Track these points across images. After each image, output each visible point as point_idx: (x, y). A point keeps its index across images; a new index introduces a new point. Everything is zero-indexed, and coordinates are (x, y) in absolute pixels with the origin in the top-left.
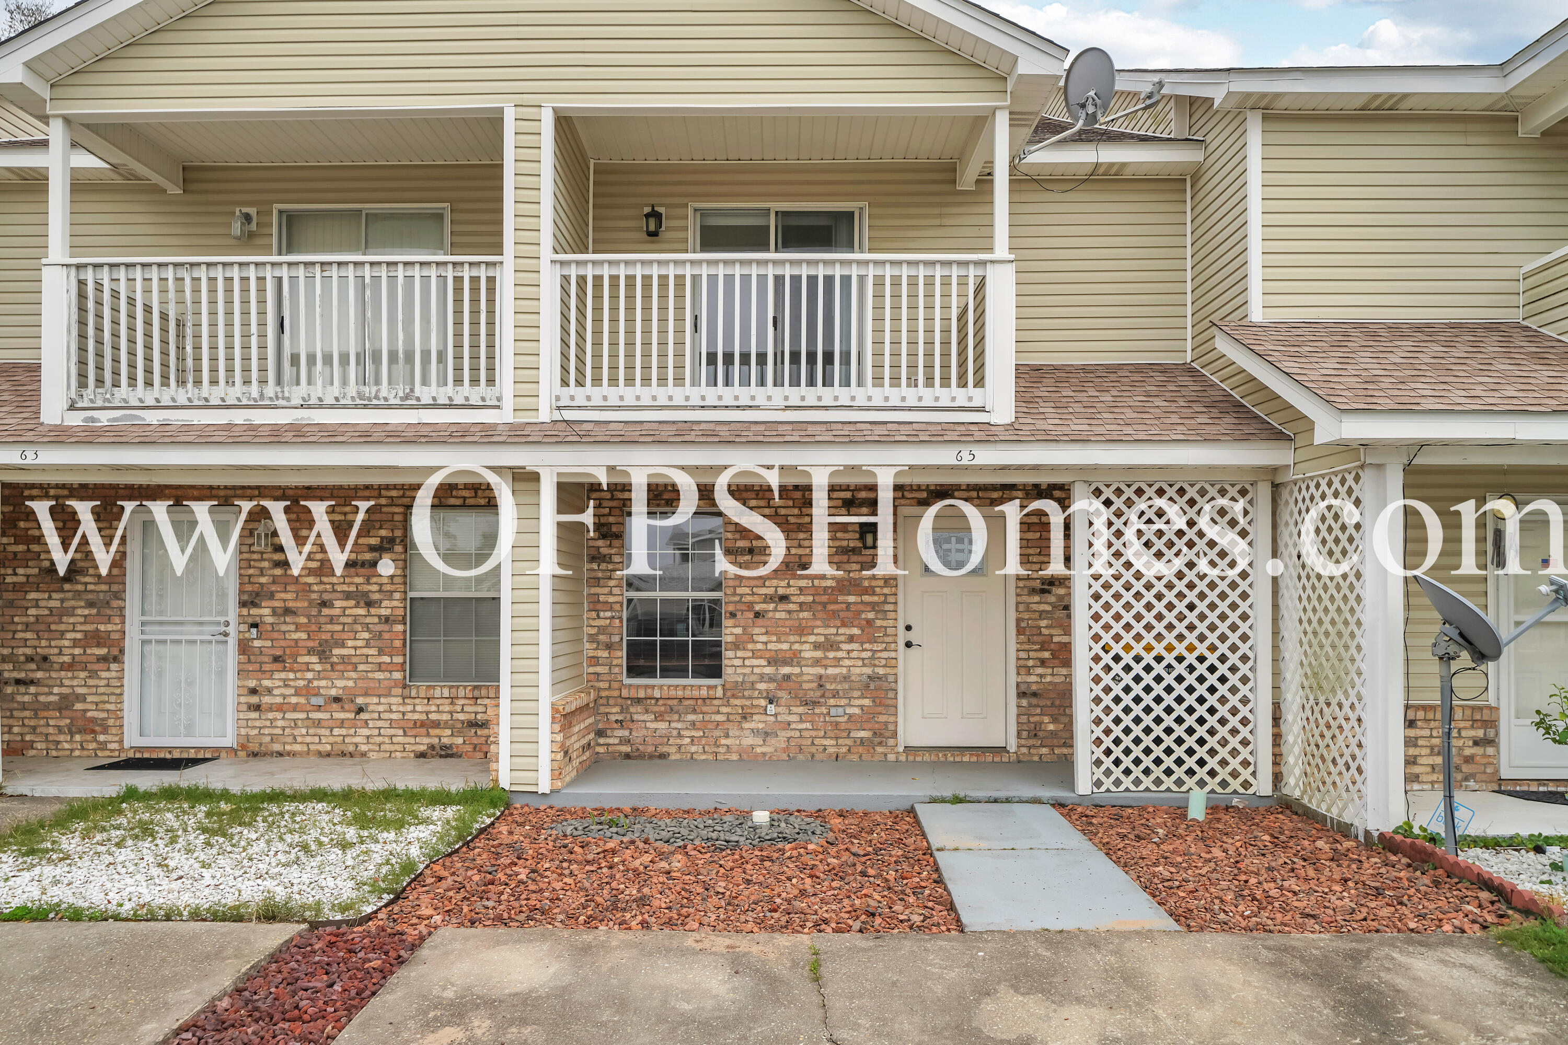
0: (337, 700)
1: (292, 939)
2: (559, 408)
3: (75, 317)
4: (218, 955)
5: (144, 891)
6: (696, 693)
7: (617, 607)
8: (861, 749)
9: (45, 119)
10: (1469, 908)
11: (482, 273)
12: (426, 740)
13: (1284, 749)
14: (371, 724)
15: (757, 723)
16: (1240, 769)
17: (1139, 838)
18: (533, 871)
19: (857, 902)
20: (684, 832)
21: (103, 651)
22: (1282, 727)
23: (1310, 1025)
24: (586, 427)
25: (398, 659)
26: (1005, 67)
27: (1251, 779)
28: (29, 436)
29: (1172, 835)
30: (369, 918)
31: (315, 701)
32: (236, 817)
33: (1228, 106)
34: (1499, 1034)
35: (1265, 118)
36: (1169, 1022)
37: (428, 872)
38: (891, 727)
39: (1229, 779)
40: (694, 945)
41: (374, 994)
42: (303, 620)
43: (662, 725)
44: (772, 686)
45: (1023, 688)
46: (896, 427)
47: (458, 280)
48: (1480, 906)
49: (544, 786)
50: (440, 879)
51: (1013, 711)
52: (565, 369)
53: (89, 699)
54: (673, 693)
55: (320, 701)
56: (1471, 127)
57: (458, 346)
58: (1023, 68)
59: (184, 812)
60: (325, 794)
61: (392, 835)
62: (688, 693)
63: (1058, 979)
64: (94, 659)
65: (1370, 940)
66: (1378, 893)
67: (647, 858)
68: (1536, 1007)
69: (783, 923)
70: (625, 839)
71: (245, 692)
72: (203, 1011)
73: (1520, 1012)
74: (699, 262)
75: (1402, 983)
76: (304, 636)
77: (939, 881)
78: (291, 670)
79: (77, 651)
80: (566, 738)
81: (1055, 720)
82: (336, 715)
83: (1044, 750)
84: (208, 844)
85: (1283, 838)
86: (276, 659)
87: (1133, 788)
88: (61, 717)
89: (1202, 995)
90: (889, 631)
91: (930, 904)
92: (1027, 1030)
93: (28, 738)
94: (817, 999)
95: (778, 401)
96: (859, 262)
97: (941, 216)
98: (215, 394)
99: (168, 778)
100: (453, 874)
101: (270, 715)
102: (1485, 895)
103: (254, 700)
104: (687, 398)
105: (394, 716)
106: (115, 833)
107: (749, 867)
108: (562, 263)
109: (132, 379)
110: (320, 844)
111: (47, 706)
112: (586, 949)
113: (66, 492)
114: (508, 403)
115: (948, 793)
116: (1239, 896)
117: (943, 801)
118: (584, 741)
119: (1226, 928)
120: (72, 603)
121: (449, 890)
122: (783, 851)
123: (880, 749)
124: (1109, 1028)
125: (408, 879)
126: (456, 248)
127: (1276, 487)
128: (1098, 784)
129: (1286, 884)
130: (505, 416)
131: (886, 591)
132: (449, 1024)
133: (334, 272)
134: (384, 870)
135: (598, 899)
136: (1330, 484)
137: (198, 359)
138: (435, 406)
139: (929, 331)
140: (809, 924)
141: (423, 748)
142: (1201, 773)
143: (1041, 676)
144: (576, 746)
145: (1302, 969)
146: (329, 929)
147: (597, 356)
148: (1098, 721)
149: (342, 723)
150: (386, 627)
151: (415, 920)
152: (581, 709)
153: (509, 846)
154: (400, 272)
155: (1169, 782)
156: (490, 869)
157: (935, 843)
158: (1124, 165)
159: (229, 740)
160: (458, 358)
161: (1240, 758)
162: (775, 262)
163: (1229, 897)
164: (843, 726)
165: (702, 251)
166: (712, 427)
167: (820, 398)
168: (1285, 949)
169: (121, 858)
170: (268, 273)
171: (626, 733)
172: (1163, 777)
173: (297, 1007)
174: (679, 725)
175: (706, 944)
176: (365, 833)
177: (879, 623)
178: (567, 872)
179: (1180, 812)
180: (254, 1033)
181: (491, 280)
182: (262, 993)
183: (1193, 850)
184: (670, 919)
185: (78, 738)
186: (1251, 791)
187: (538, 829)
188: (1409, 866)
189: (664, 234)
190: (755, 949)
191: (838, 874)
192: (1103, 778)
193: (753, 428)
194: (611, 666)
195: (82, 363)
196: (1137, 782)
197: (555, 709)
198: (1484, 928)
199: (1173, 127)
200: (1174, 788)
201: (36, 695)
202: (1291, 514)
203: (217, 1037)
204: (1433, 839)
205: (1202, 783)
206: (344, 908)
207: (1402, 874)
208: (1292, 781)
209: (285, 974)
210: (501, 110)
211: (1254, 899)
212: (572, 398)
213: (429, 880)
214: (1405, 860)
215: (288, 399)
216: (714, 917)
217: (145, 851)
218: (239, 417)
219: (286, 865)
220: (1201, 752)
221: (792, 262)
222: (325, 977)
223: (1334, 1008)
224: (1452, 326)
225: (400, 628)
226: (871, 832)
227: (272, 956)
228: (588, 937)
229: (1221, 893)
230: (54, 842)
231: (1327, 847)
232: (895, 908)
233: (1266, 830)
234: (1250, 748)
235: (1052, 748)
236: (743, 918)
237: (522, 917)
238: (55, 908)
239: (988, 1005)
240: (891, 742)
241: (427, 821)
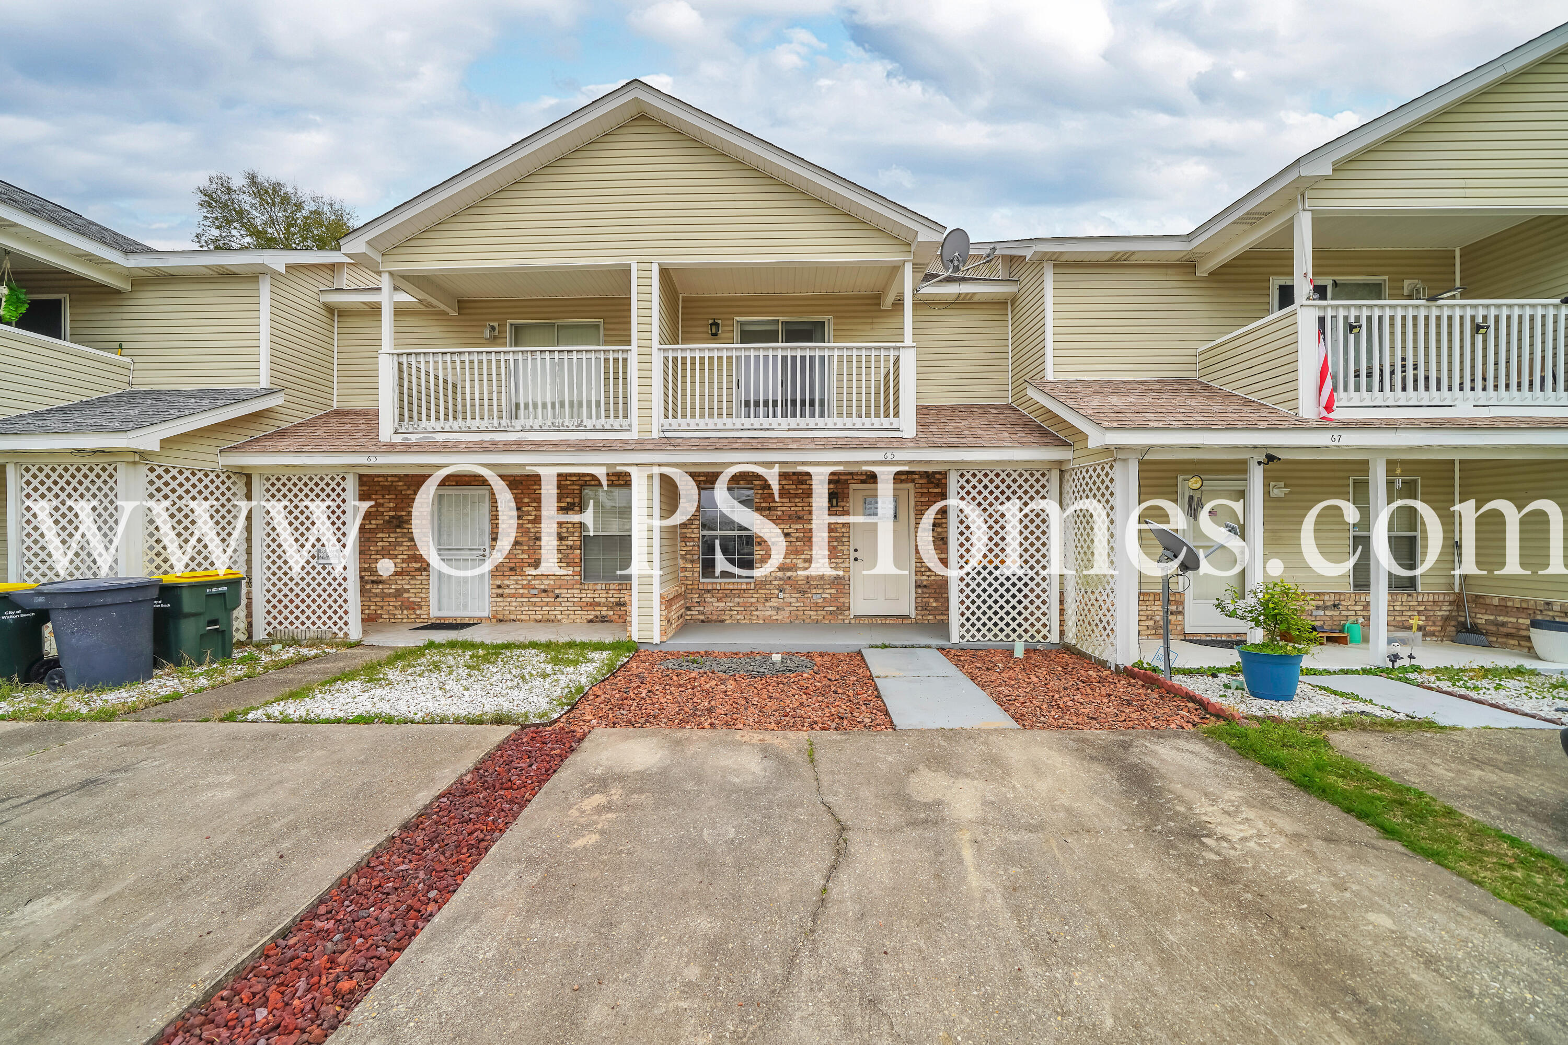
0: (545, 591)
1: (510, 736)
2: (663, 431)
3: (397, 382)
4: (467, 746)
5: (430, 705)
6: (740, 587)
7: (696, 540)
8: (830, 617)
9: (379, 273)
10: (1184, 713)
11: (620, 356)
12: (593, 613)
13: (1066, 617)
14: (563, 604)
15: (773, 603)
16: (1041, 628)
17: (988, 669)
18: (650, 691)
19: (833, 710)
20: (734, 666)
21: (418, 565)
22: (1065, 605)
23: (1105, 792)
24: (680, 441)
25: (578, 569)
26: (910, 238)
27: (1048, 634)
28: (372, 448)
29: (1007, 668)
30: (556, 721)
31: (533, 592)
32: (486, 659)
33: (1034, 260)
34: (1219, 797)
35: (1055, 266)
36: (1022, 790)
37: (591, 692)
38: (847, 605)
39: (1035, 634)
40: (741, 739)
41: (555, 771)
42: (526, 548)
43: (722, 604)
44: (781, 583)
45: (919, 583)
46: (850, 440)
47: (607, 360)
48: (1189, 712)
49: (657, 640)
50: (597, 696)
51: (913, 595)
52: (666, 409)
53: (411, 591)
54: (727, 587)
55: (535, 592)
56: (1169, 271)
57: (607, 397)
58: (920, 238)
59: (459, 655)
60: (537, 644)
61: (572, 670)
62: (735, 587)
63: (953, 761)
64: (413, 569)
65: (1130, 735)
66: (1129, 703)
67: (714, 683)
68: (1237, 779)
69: (791, 724)
70: (701, 671)
71: (495, 587)
72: (455, 783)
73: (1227, 782)
74: (740, 349)
75: (1154, 762)
76: (526, 556)
77: (879, 697)
78: (520, 575)
79: (404, 565)
80: (668, 613)
81: (936, 601)
82: (544, 600)
83: (931, 617)
84: (469, 675)
85: (1069, 669)
86: (512, 569)
87: (982, 639)
88: (396, 601)
89: (1039, 771)
90: (846, 552)
91: (874, 711)
92: (939, 796)
93: (379, 612)
94: (812, 775)
95: (785, 426)
96: (829, 348)
97: (872, 323)
98: (474, 425)
99: (451, 635)
100: (605, 693)
101: (509, 600)
102: (1191, 705)
103: (500, 591)
104: (734, 425)
105: (576, 600)
106: (419, 668)
107: (770, 688)
108: (664, 350)
109: (429, 416)
110: (531, 675)
111: (389, 595)
112: (679, 742)
113: (397, 479)
114: (635, 428)
115: (879, 643)
116: (1050, 706)
117: (877, 647)
118: (679, 613)
119: (1046, 726)
120: (401, 539)
121: (602, 703)
122: (789, 677)
123: (840, 617)
124: (987, 795)
125: (579, 697)
126: (606, 343)
127: (1062, 472)
128: (963, 637)
129: (1076, 698)
130: (634, 435)
131: (843, 530)
132: (598, 792)
133: (538, 356)
134: (566, 691)
135: (686, 709)
136: (1095, 470)
137: (464, 406)
138: (595, 430)
139: (868, 387)
140: (806, 725)
141: (591, 617)
142: (1020, 631)
143: (929, 576)
144: (675, 616)
145: (1094, 753)
146: (532, 729)
147: (684, 402)
148: (962, 602)
149: (547, 604)
150: (571, 552)
151: (582, 723)
152: (677, 597)
153: (637, 675)
154: (575, 356)
155: (1002, 636)
156: (626, 690)
157: (875, 674)
158: (974, 294)
159: (487, 613)
160: (607, 404)
161: (1041, 623)
162: (782, 348)
163: (1045, 706)
164: (820, 604)
165: (741, 342)
166: (748, 440)
167: (807, 424)
168: (1083, 741)
169: (420, 684)
170: (502, 357)
171: (702, 609)
172: (999, 633)
173: (510, 780)
174: (731, 604)
175: (747, 739)
176: (557, 668)
177: (840, 548)
178: (668, 692)
179: (1009, 653)
180: (484, 798)
181: (625, 360)
182: (491, 771)
183: (1020, 676)
184: (727, 721)
185: (405, 612)
186: (1047, 641)
187: (653, 665)
188: (1143, 686)
189: (721, 335)
190: (776, 741)
191: (820, 692)
192: (965, 634)
193: (771, 441)
194: (693, 572)
195: (401, 407)
196: (984, 636)
197: (662, 597)
198: (1194, 725)
199: (1001, 271)
200: (1005, 639)
201: (383, 589)
202: (1071, 487)
203: (462, 801)
204: (1154, 670)
205: (1020, 636)
206: (541, 716)
207: (1141, 691)
208: (1071, 635)
209: (505, 758)
210: (629, 265)
211: (1059, 707)
212: (670, 425)
213: (591, 697)
214: (1140, 683)
215: (514, 427)
216: (752, 720)
217: (434, 680)
218: (487, 437)
219: (511, 688)
220: (1020, 619)
221: (792, 348)
222: (528, 760)
223: (1118, 780)
224: (1159, 381)
225: (578, 552)
226: (838, 666)
227: (498, 746)
228: (680, 734)
229: (1039, 704)
230: (385, 674)
231: (1094, 674)
232: (855, 714)
233: (1059, 664)
234: (1047, 617)
235: (935, 616)
236: (768, 720)
237: (642, 720)
238: (378, 716)
239: (914, 779)
240: (847, 613)
241: (591, 661)
